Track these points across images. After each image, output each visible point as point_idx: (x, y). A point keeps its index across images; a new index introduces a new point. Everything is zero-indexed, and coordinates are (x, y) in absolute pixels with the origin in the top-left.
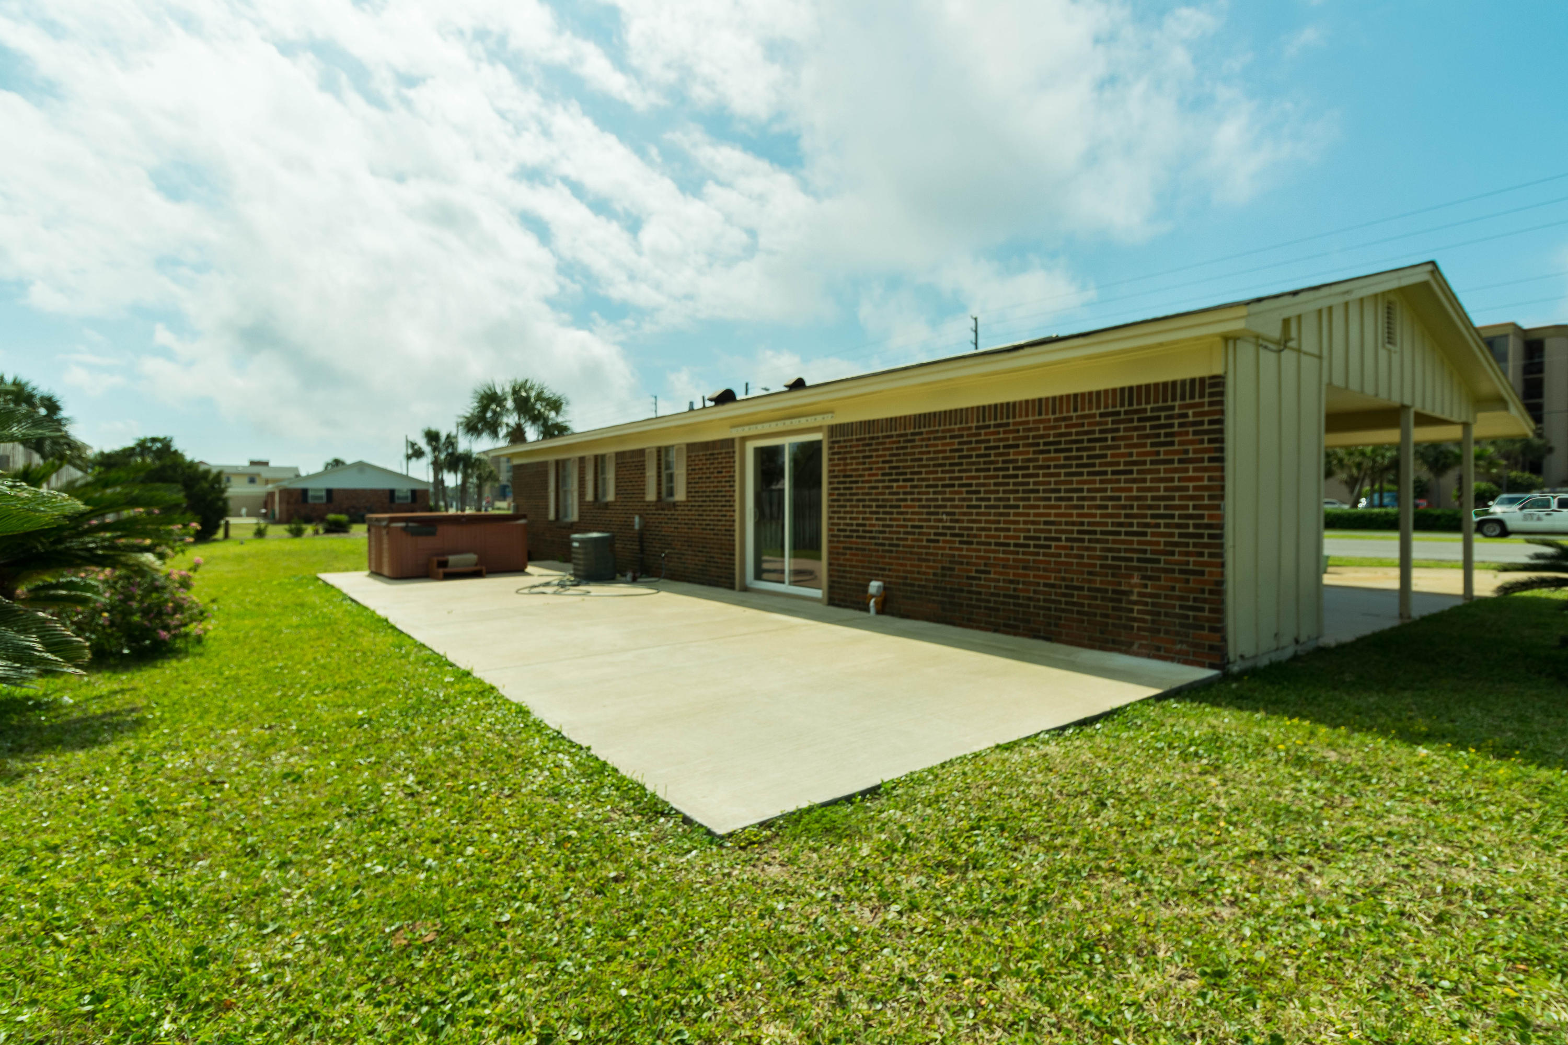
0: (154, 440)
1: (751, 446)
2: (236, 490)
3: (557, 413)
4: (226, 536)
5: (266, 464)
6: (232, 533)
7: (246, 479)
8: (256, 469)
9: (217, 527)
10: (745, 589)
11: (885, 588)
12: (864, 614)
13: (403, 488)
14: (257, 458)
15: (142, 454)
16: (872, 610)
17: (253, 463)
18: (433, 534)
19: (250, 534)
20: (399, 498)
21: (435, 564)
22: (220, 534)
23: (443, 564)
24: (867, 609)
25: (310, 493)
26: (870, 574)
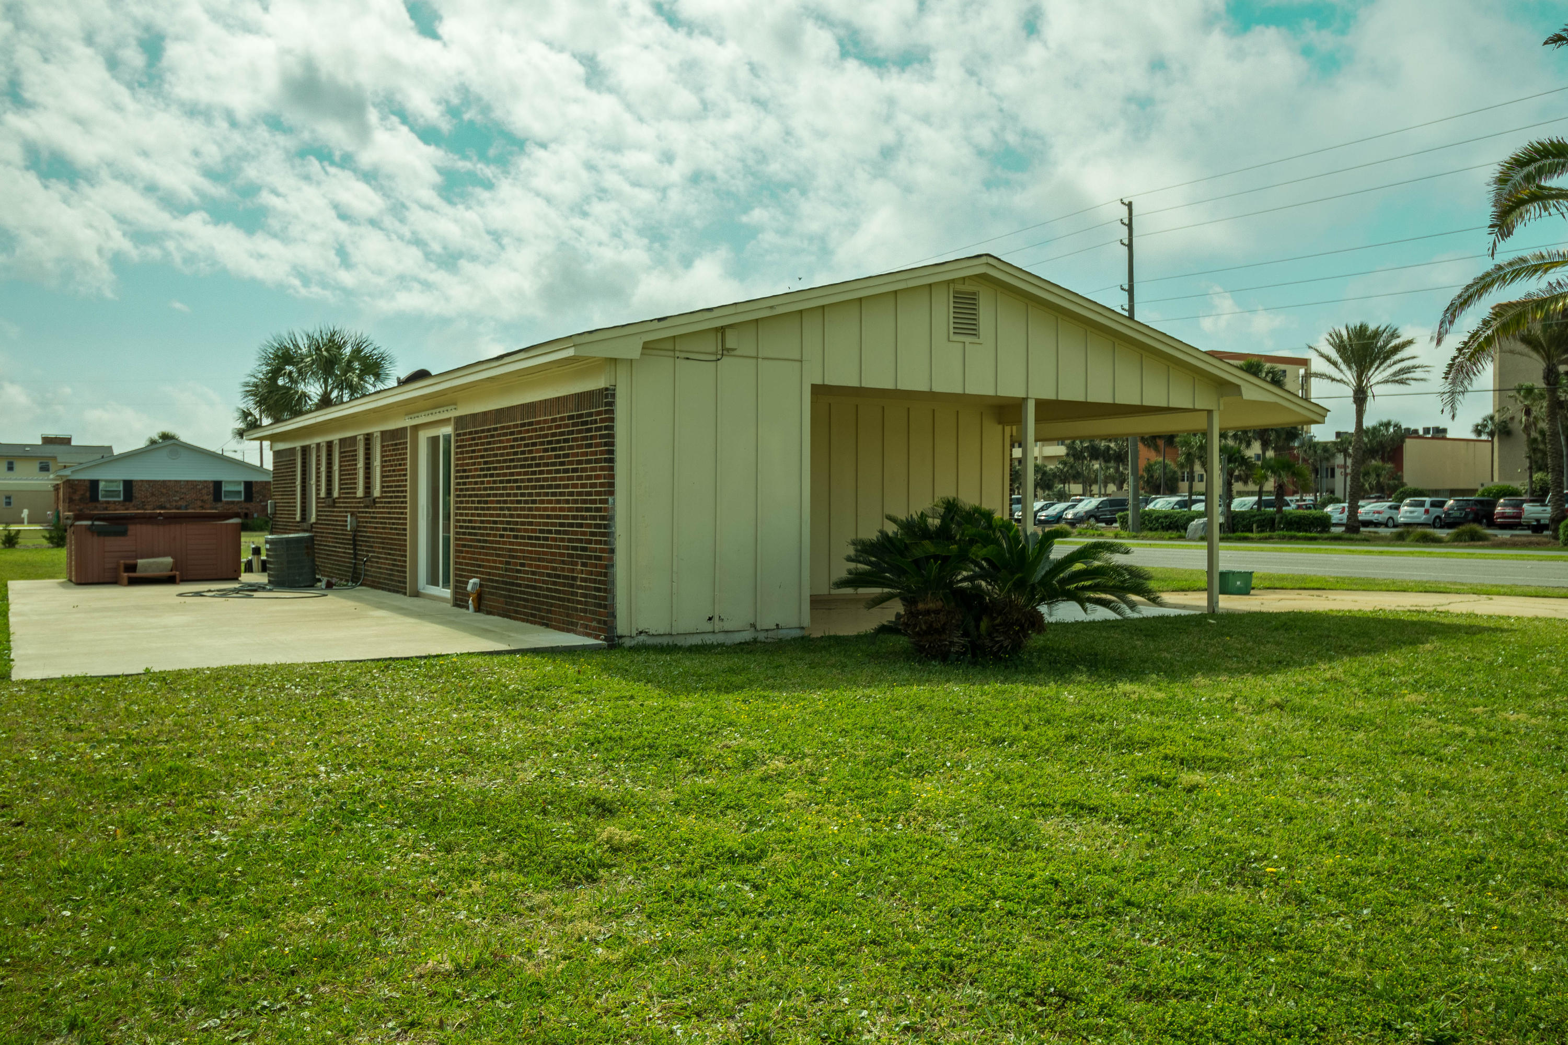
1: (424, 436)
3: (377, 376)
5: (66, 441)
7: (36, 466)
8: (52, 450)
10: (416, 594)
11: (481, 585)
12: (464, 610)
14: (52, 432)
16: (471, 607)
17: (47, 440)
18: (124, 533)
20: (229, 493)
21: (122, 568)
23: (132, 568)
24: (468, 608)
25: (102, 485)
26: (471, 571)
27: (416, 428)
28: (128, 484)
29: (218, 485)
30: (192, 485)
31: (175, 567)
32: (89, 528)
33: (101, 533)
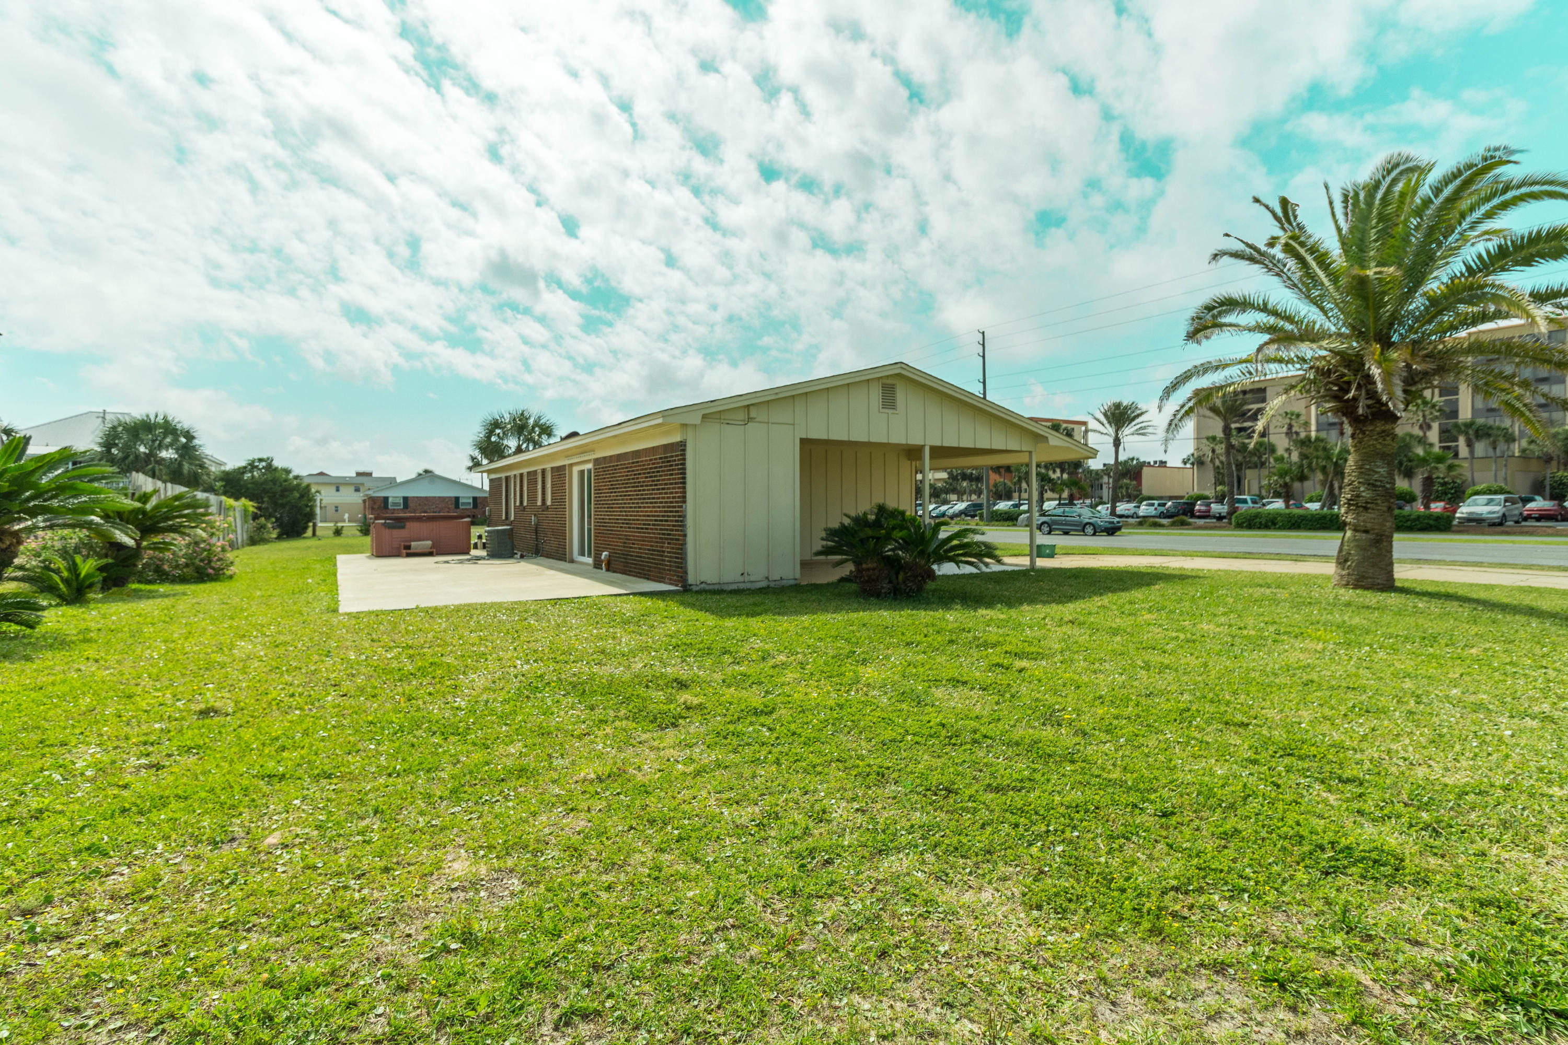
0: (261, 460)
1: (576, 470)
2: (325, 497)
3: (549, 436)
4: (314, 534)
5: (370, 475)
6: (318, 533)
7: (353, 488)
8: (361, 479)
9: (305, 528)
10: (572, 561)
11: (609, 556)
13: (466, 497)
14: (362, 469)
15: (251, 471)
17: (358, 474)
18: (403, 527)
19: (331, 533)
20: (464, 504)
21: (403, 547)
22: (309, 532)
23: (408, 547)
24: (602, 569)
25: (390, 500)
26: (604, 548)
27: (571, 465)
28: (406, 499)
29: (457, 499)
30: (442, 499)
31: (433, 546)
32: (383, 524)
33: (390, 527)
